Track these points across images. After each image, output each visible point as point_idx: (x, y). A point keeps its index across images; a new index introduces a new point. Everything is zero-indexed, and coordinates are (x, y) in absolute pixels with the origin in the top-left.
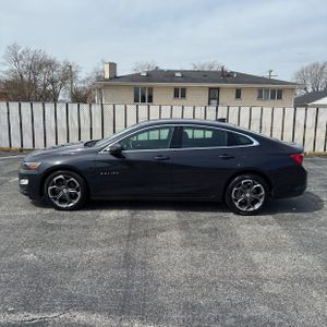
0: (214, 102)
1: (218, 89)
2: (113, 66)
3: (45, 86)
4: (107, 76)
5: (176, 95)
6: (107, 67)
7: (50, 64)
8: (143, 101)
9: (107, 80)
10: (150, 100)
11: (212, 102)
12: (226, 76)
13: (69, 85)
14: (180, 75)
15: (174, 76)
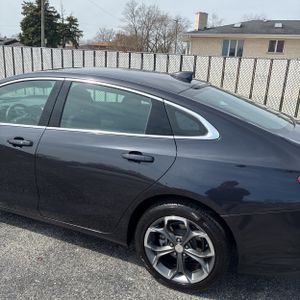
2: (203, 16)
5: (271, 49)
6: (197, 18)
8: (232, 54)
10: (240, 54)
14: (280, 25)
15: (273, 26)
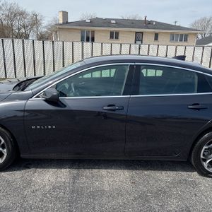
0: (139, 42)
1: (142, 33)
2: (65, 14)
3: (19, 29)
4: (61, 22)
5: (112, 37)
6: (61, 15)
7: (22, 14)
8: (88, 40)
9: (61, 25)
10: (93, 40)
11: (137, 42)
12: (148, 24)
13: (35, 29)
14: (114, 22)
15: (110, 23)
